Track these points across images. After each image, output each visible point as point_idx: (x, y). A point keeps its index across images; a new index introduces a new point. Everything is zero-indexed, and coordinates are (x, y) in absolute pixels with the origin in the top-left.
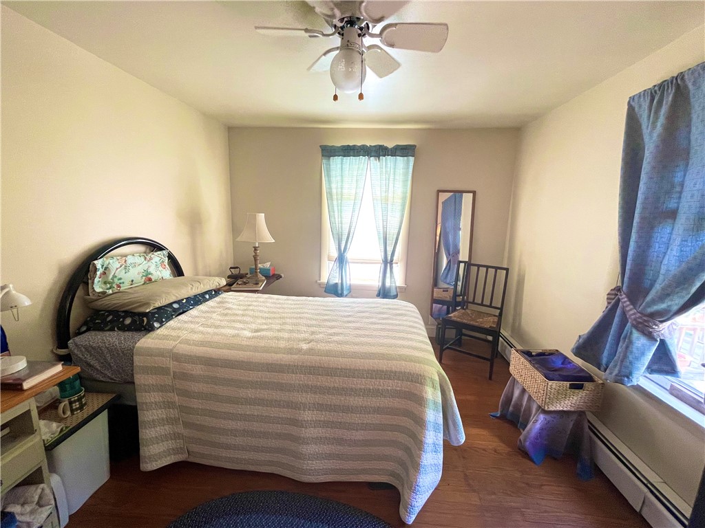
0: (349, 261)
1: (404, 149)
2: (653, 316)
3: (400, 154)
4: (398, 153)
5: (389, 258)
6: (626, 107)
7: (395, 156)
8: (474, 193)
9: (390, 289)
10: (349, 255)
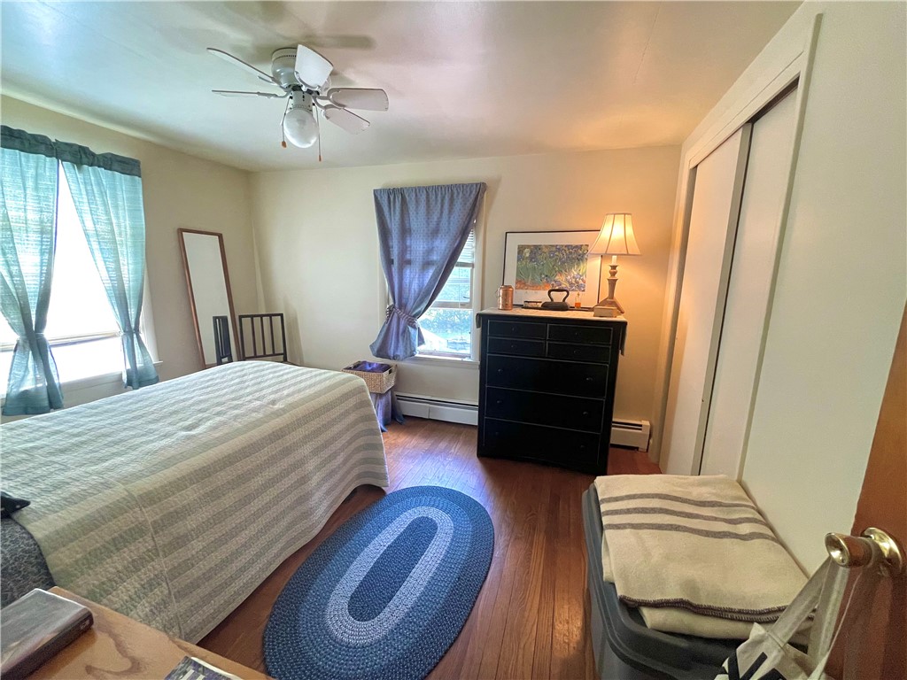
0: (50, 343)
1: (124, 162)
2: (414, 316)
3: (119, 169)
4: (116, 165)
5: (133, 326)
6: (373, 196)
7: (110, 169)
8: (220, 236)
9: (146, 369)
10: (49, 334)
